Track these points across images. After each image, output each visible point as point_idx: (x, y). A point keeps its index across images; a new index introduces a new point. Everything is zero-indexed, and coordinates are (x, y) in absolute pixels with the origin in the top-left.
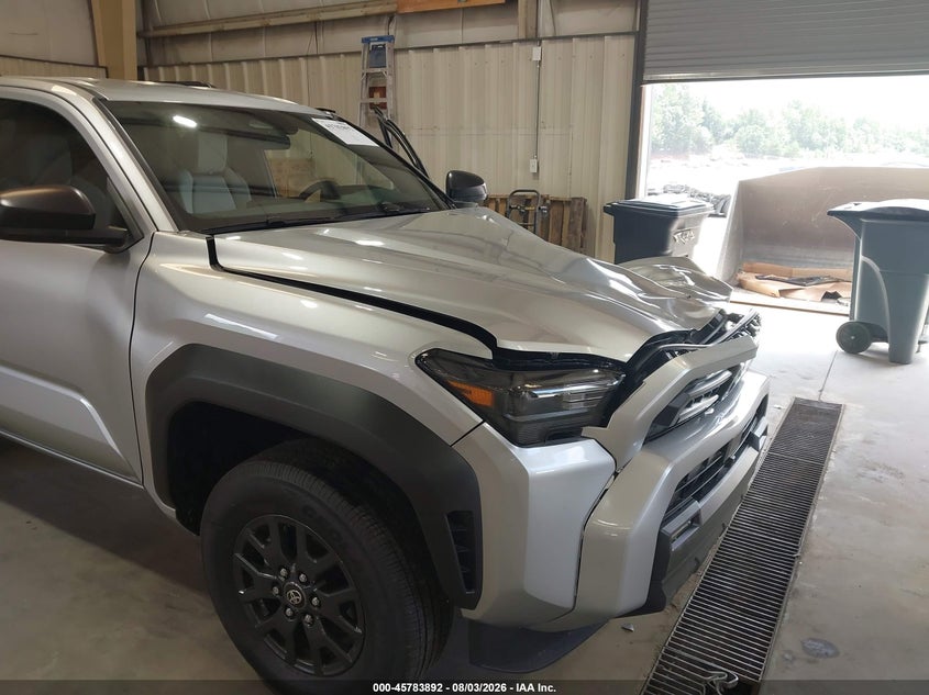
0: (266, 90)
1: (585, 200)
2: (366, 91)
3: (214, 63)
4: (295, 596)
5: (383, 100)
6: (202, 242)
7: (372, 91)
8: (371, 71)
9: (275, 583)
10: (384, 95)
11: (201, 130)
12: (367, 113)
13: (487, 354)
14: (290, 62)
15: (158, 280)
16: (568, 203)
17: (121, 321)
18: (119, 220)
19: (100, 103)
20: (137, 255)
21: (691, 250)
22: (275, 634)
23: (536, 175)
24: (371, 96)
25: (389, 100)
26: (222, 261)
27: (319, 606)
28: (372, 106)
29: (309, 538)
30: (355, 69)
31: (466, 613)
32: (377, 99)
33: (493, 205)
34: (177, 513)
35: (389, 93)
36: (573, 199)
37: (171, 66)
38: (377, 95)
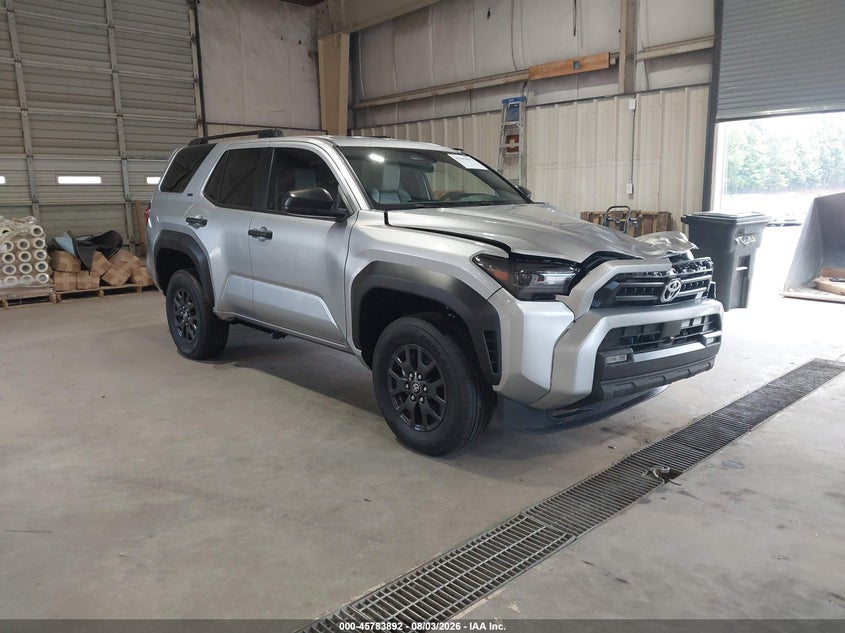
0: (420, 139)
1: (670, 214)
2: (504, 139)
3: (398, 124)
4: (416, 387)
5: (516, 145)
6: (381, 214)
7: (509, 138)
8: (508, 124)
9: (407, 383)
10: (517, 141)
11: (388, 163)
12: (504, 155)
13: (506, 256)
14: (451, 121)
15: (360, 234)
16: (656, 216)
17: (341, 256)
18: (343, 205)
19: (336, 148)
20: (351, 222)
21: (754, 251)
22: (406, 412)
23: (631, 196)
24: (508, 142)
25: (521, 145)
26: (390, 222)
27: (427, 392)
28: (509, 150)
29: (423, 355)
30: (496, 123)
31: (495, 388)
32: (512, 144)
33: (597, 220)
34: (362, 353)
35: (521, 139)
36: (661, 213)
37: (370, 127)
38: (512, 141)
